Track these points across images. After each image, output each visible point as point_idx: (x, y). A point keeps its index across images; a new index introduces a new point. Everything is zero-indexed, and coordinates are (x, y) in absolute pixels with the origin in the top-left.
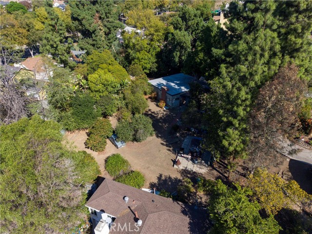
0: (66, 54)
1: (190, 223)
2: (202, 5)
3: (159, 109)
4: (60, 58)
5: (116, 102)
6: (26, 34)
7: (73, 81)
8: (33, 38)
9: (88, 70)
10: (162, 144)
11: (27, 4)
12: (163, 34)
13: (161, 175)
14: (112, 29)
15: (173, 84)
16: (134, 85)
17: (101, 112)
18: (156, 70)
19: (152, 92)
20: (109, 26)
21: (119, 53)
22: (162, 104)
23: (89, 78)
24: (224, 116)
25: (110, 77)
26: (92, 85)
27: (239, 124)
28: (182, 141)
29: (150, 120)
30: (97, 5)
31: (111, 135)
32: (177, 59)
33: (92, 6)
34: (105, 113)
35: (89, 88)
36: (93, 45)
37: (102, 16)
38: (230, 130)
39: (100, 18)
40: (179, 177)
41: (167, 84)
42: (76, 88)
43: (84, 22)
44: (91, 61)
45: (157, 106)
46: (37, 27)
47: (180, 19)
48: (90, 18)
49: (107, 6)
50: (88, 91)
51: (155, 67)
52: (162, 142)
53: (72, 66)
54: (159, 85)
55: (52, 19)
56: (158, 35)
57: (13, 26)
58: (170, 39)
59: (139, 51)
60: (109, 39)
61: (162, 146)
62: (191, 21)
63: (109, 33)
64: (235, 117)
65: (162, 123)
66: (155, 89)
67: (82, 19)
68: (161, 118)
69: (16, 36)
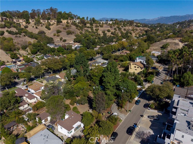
5: (81, 93)
6: (62, 64)
7: (70, 86)
8: (64, 65)
9: (76, 82)
11: (65, 45)
16: (87, 88)
21: (89, 75)
23: (74, 85)
33: (80, 64)
34: (77, 95)
36: (79, 75)
39: (82, 67)
44: (77, 79)
48: (79, 68)
49: (85, 63)
57: (58, 62)
61: (88, 107)
63: (84, 71)
67: (77, 68)
69: (59, 65)
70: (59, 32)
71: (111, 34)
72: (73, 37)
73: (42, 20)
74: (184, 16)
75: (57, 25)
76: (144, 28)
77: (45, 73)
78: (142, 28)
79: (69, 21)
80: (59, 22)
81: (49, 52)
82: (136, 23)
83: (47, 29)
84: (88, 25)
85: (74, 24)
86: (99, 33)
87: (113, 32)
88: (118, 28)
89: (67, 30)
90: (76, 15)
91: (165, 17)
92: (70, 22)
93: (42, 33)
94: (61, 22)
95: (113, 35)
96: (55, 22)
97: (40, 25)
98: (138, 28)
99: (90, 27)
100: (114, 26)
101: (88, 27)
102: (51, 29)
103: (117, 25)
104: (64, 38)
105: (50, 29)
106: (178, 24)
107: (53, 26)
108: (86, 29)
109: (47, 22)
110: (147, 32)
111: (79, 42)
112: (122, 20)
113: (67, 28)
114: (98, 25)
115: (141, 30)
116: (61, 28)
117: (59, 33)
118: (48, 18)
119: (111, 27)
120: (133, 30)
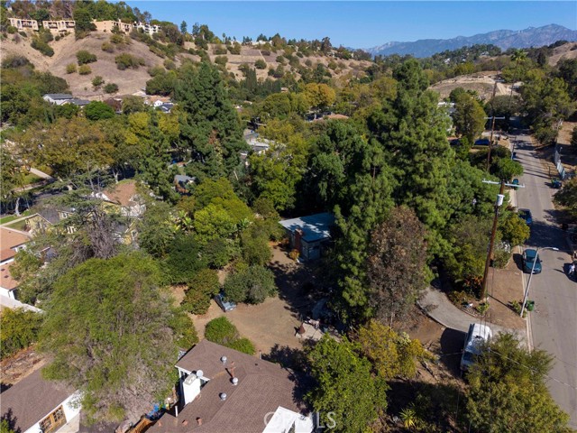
0: (168, 184)
1: (295, 389)
2: (380, 109)
3: (291, 261)
4: (160, 188)
5: (229, 249)
6: (113, 151)
7: (174, 218)
8: (120, 156)
9: (195, 205)
10: (286, 308)
11: (114, 104)
12: (306, 157)
13: (277, 346)
14: (233, 150)
15: (312, 227)
16: (256, 226)
17: (207, 262)
18: (293, 206)
19: (284, 237)
20: (229, 147)
21: (243, 181)
22: (295, 254)
23: (195, 215)
24: (344, 263)
25: (223, 215)
26: (198, 225)
27: (359, 272)
28: (313, 305)
29: (271, 274)
30: (215, 121)
31: (217, 292)
32: (323, 192)
33: (208, 121)
34: (213, 263)
35: (194, 229)
36: (206, 171)
37: (221, 134)
38: (349, 280)
39: (218, 136)
40: (300, 348)
41: (305, 226)
42: (177, 228)
43: (195, 142)
44: (201, 192)
45: (288, 256)
46: (127, 141)
47: (328, 138)
48: (204, 137)
49: (229, 120)
50: (193, 233)
51: (293, 201)
52: (287, 305)
53: (175, 199)
54: (293, 227)
55: (155, 140)
56: (298, 159)
57: (97, 140)
58: (314, 164)
59: (270, 179)
60: (228, 164)
61: (285, 310)
62: (344, 141)
63: (229, 156)
64: (354, 265)
65: (291, 281)
66: (288, 233)
67: (194, 139)
68: (291, 273)
69: (99, 154)
70: (85, 59)
71: (269, 74)
72: (142, 77)
73: (16, 20)
74: (452, 40)
75: (78, 37)
76: (362, 62)
77: (37, 193)
78: (357, 63)
79: (122, 27)
80: (84, 27)
81: (50, 119)
82: (335, 49)
83: (38, 53)
84: (190, 45)
85: (141, 36)
86: (229, 71)
87: (275, 69)
88: (289, 57)
89: (118, 53)
90: (146, 13)
91: (403, 44)
92: (127, 30)
93: (19, 64)
94: (93, 28)
95: (275, 77)
96: (68, 30)
97: (11, 36)
98: (347, 63)
99: (197, 53)
100: (275, 52)
101: (191, 52)
102: (56, 53)
103: (283, 51)
104: (107, 81)
105: (50, 53)
106: (446, 58)
107: (62, 42)
108: (184, 55)
109: (37, 29)
110: (371, 74)
111: (166, 92)
112: (294, 40)
113: (115, 46)
114: (224, 47)
115: (356, 68)
116: (94, 47)
117: (89, 64)
118: (41, 13)
119: (266, 54)
120: (332, 66)
